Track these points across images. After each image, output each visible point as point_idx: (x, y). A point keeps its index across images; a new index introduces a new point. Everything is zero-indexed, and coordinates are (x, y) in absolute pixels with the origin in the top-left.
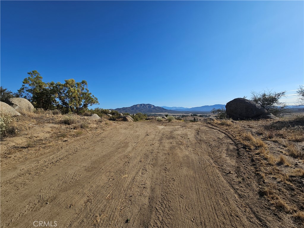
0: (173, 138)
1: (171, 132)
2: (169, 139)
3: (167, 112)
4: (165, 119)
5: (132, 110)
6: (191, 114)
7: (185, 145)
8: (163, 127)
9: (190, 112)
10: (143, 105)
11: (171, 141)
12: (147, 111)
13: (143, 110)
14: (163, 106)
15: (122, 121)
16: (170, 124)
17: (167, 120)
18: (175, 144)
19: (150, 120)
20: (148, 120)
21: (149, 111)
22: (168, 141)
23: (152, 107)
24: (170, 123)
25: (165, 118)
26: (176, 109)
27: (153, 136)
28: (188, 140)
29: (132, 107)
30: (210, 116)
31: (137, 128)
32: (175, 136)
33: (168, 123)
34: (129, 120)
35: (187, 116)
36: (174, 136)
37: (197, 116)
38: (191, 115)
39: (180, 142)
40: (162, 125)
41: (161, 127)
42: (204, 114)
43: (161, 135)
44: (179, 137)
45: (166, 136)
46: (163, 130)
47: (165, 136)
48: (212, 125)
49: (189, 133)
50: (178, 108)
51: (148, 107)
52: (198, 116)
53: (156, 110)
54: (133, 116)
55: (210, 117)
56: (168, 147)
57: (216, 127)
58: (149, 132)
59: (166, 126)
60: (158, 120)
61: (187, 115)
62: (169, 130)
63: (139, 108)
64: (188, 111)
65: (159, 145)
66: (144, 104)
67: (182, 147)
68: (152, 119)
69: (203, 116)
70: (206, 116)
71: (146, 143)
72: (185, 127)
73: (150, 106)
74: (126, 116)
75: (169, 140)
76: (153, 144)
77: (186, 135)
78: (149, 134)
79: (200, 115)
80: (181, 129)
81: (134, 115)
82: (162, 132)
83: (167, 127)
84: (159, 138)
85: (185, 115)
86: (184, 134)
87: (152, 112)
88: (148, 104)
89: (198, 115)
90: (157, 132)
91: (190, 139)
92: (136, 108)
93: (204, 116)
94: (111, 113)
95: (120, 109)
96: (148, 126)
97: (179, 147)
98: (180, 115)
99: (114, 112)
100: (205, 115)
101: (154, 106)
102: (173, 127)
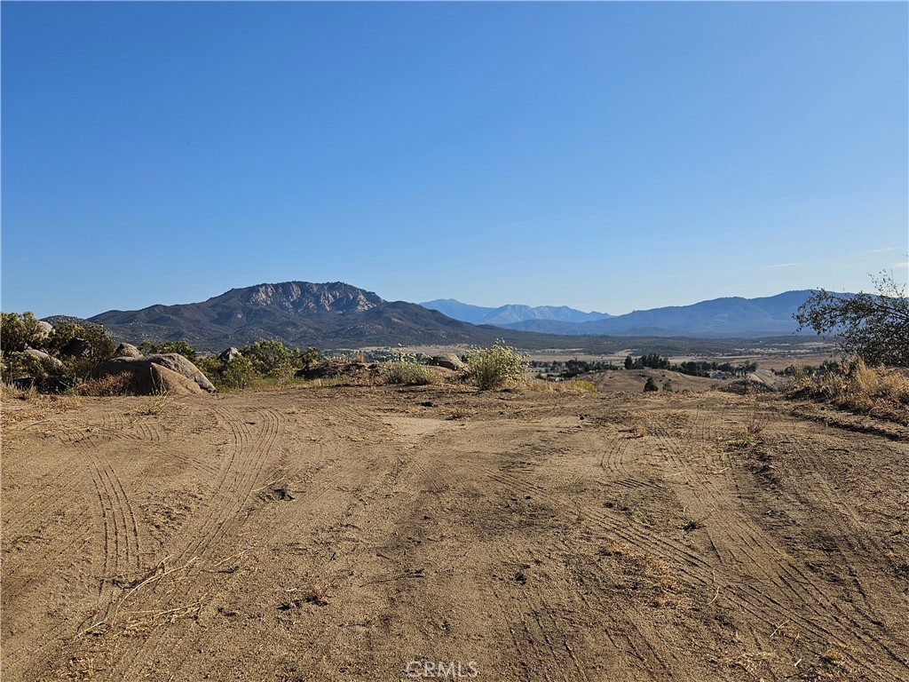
0: (533, 518)
1: (509, 464)
2: (487, 525)
3: (461, 340)
4: (449, 372)
5: (216, 327)
6: (624, 354)
7: (685, 603)
8: (431, 425)
9: (620, 343)
10: (296, 293)
11: (517, 547)
12: (326, 336)
13: (295, 325)
14: (438, 301)
15: (119, 391)
16: (490, 405)
17: (464, 378)
18: (561, 592)
19: (335, 381)
20: (318, 382)
21: (337, 333)
22: (480, 554)
23: (363, 306)
24: (494, 399)
25: (450, 366)
26: (528, 322)
27: (329, 505)
28: (695, 538)
29: (214, 303)
30: (753, 368)
31: (204, 435)
32: (549, 501)
33: (475, 400)
34: (179, 387)
35: (601, 367)
36: (537, 499)
37: (664, 365)
38: (628, 362)
39: (610, 568)
40: (430, 410)
41: (413, 427)
42: (712, 351)
43: (415, 494)
44: (594, 511)
45: (464, 503)
46: (432, 449)
47: (448, 499)
48: (843, 407)
49: (673, 472)
50: (539, 317)
51: (336, 304)
52: (674, 369)
53: (389, 322)
54: (219, 364)
55: (753, 376)
56: (483, 625)
57: (886, 417)
58: (298, 464)
59: (456, 417)
60: (395, 380)
61: (597, 359)
62: (490, 449)
63: (266, 313)
64: (605, 337)
65: (382, 605)
66: (301, 285)
67: (648, 632)
68: (348, 368)
69: (706, 367)
70: (726, 368)
71: (233, 583)
72: (616, 420)
73: (344, 295)
74: (159, 361)
75: (499, 543)
76: (314, 599)
77: (656, 487)
78: (292, 487)
79: (687, 360)
80: (596, 438)
81: (225, 356)
82: (423, 460)
83: (469, 425)
84: (388, 526)
85: (582, 364)
86: (629, 483)
87: (358, 337)
88: (333, 287)
89: (674, 361)
90: (373, 466)
91: (715, 531)
92: (248, 312)
93: (714, 367)
94: (50, 345)
95: (130, 317)
96: (308, 420)
97: (622, 633)
98: (550, 359)
99: (80, 334)
100: (721, 359)
101: (371, 297)
102: (515, 424)
